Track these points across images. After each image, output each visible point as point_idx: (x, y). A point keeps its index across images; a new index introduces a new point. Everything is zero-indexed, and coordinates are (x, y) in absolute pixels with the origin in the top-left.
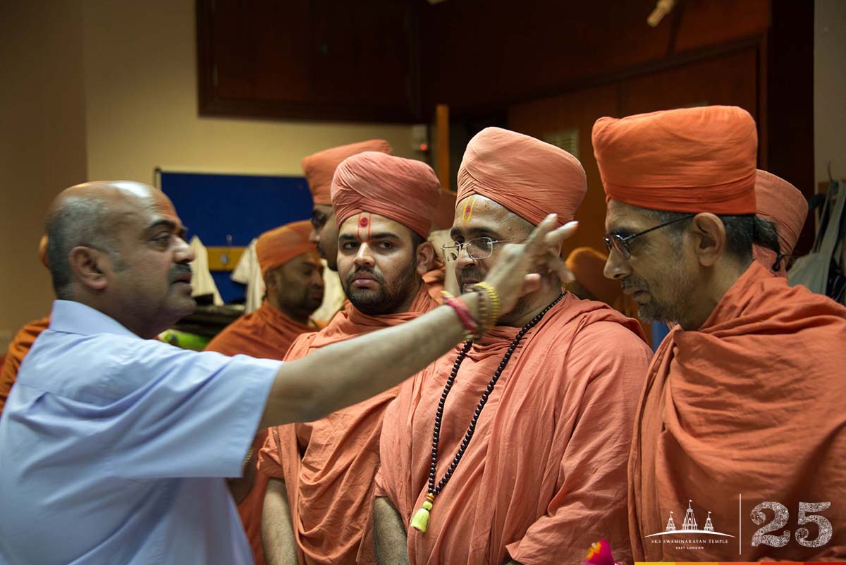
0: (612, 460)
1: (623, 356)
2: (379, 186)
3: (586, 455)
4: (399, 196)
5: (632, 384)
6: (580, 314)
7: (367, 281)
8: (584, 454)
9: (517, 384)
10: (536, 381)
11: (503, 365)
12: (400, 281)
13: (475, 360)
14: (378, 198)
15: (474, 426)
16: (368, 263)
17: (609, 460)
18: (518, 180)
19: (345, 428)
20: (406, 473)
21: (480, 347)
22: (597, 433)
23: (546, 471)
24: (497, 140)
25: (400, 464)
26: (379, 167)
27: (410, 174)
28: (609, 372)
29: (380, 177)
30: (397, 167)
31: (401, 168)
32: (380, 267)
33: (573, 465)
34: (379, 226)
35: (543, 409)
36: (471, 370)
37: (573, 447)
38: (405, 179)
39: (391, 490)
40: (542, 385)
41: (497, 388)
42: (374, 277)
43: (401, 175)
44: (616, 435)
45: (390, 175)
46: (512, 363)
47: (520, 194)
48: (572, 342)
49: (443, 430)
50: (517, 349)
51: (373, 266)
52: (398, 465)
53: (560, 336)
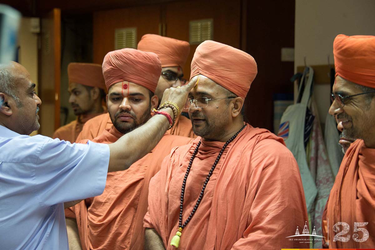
0: (276, 210)
1: (280, 157)
2: (134, 68)
3: (263, 207)
4: (144, 73)
5: (284, 171)
6: (256, 135)
7: (127, 118)
8: (262, 206)
9: (226, 171)
10: (236, 169)
11: (217, 161)
12: (144, 118)
13: (201, 159)
14: (133, 74)
15: (203, 193)
16: (128, 109)
17: (274, 210)
18: (222, 68)
19: (117, 194)
20: (165, 217)
21: (203, 152)
22: (267, 196)
23: (242, 215)
24: (211, 47)
25: (161, 212)
26: (134, 57)
27: (150, 61)
28: (273, 165)
29: (134, 62)
30: (143, 58)
31: (145, 58)
32: (134, 110)
33: (256, 212)
34: (133, 89)
35: (240, 183)
36: (199, 164)
37: (256, 203)
38: (147, 63)
39: (156, 225)
40: (239, 171)
41: (215, 173)
42: (131, 115)
43: (145, 62)
44: (277, 197)
45: (139, 62)
46: (222, 160)
47: (222, 75)
48: (253, 150)
49: (186, 195)
50: (223, 153)
51: (130, 110)
52: (160, 212)
53: (246, 147)
